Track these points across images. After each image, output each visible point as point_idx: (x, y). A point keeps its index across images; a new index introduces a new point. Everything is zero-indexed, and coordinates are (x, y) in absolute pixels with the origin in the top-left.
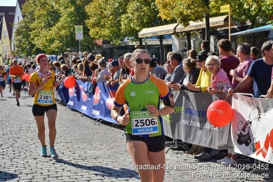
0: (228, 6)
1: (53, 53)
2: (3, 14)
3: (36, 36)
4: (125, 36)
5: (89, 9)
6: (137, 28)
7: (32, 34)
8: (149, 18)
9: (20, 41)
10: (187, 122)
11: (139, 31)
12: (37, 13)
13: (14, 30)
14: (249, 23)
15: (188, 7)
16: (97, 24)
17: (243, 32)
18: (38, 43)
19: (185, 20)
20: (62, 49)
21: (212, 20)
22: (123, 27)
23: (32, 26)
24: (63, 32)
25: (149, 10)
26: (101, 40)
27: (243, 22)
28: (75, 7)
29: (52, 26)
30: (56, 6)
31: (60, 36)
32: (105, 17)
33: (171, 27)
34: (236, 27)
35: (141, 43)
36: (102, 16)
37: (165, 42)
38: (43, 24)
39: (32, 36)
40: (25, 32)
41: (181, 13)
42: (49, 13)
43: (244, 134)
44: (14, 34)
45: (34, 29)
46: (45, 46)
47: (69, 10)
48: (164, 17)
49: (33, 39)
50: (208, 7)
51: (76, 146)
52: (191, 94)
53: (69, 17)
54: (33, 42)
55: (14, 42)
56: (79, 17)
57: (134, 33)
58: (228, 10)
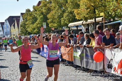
0: (103, 13)
1: (35, 34)
2: (15, 19)
3: (28, 27)
4: (63, 26)
5: (49, 16)
6: (68, 23)
7: (26, 26)
8: (72, 19)
9: (22, 29)
10: (87, 60)
11: (68, 24)
12: (28, 18)
13: (20, 25)
14: (112, 20)
15: (87, 14)
16: (52, 22)
17: (110, 23)
18: (29, 30)
19: (86, 19)
20: (38, 32)
21: (97, 19)
22: (62, 23)
23: (26, 23)
24: (39, 25)
25: (72, 16)
26: (54, 28)
27: (110, 20)
28: (43, 15)
29: (34, 23)
30: (36, 15)
31: (38, 27)
32: (55, 19)
33: (81, 22)
34: (107, 21)
35: (69, 29)
36: (54, 19)
37: (79, 28)
38: (31, 23)
39: (26, 27)
40: (24, 26)
41: (85, 17)
42: (33, 18)
43: (110, 64)
44: (20, 27)
45: (27, 25)
46: (32, 31)
47: (41, 17)
48: (78, 18)
49: (27, 28)
50: (95, 14)
51: (42, 70)
52: (88, 49)
53: (41, 19)
54: (27, 30)
55: (20, 30)
56: (45, 19)
57: (66, 25)
58: (103, 15)
